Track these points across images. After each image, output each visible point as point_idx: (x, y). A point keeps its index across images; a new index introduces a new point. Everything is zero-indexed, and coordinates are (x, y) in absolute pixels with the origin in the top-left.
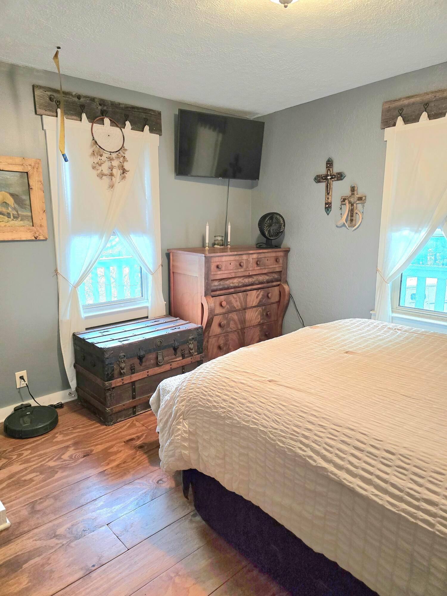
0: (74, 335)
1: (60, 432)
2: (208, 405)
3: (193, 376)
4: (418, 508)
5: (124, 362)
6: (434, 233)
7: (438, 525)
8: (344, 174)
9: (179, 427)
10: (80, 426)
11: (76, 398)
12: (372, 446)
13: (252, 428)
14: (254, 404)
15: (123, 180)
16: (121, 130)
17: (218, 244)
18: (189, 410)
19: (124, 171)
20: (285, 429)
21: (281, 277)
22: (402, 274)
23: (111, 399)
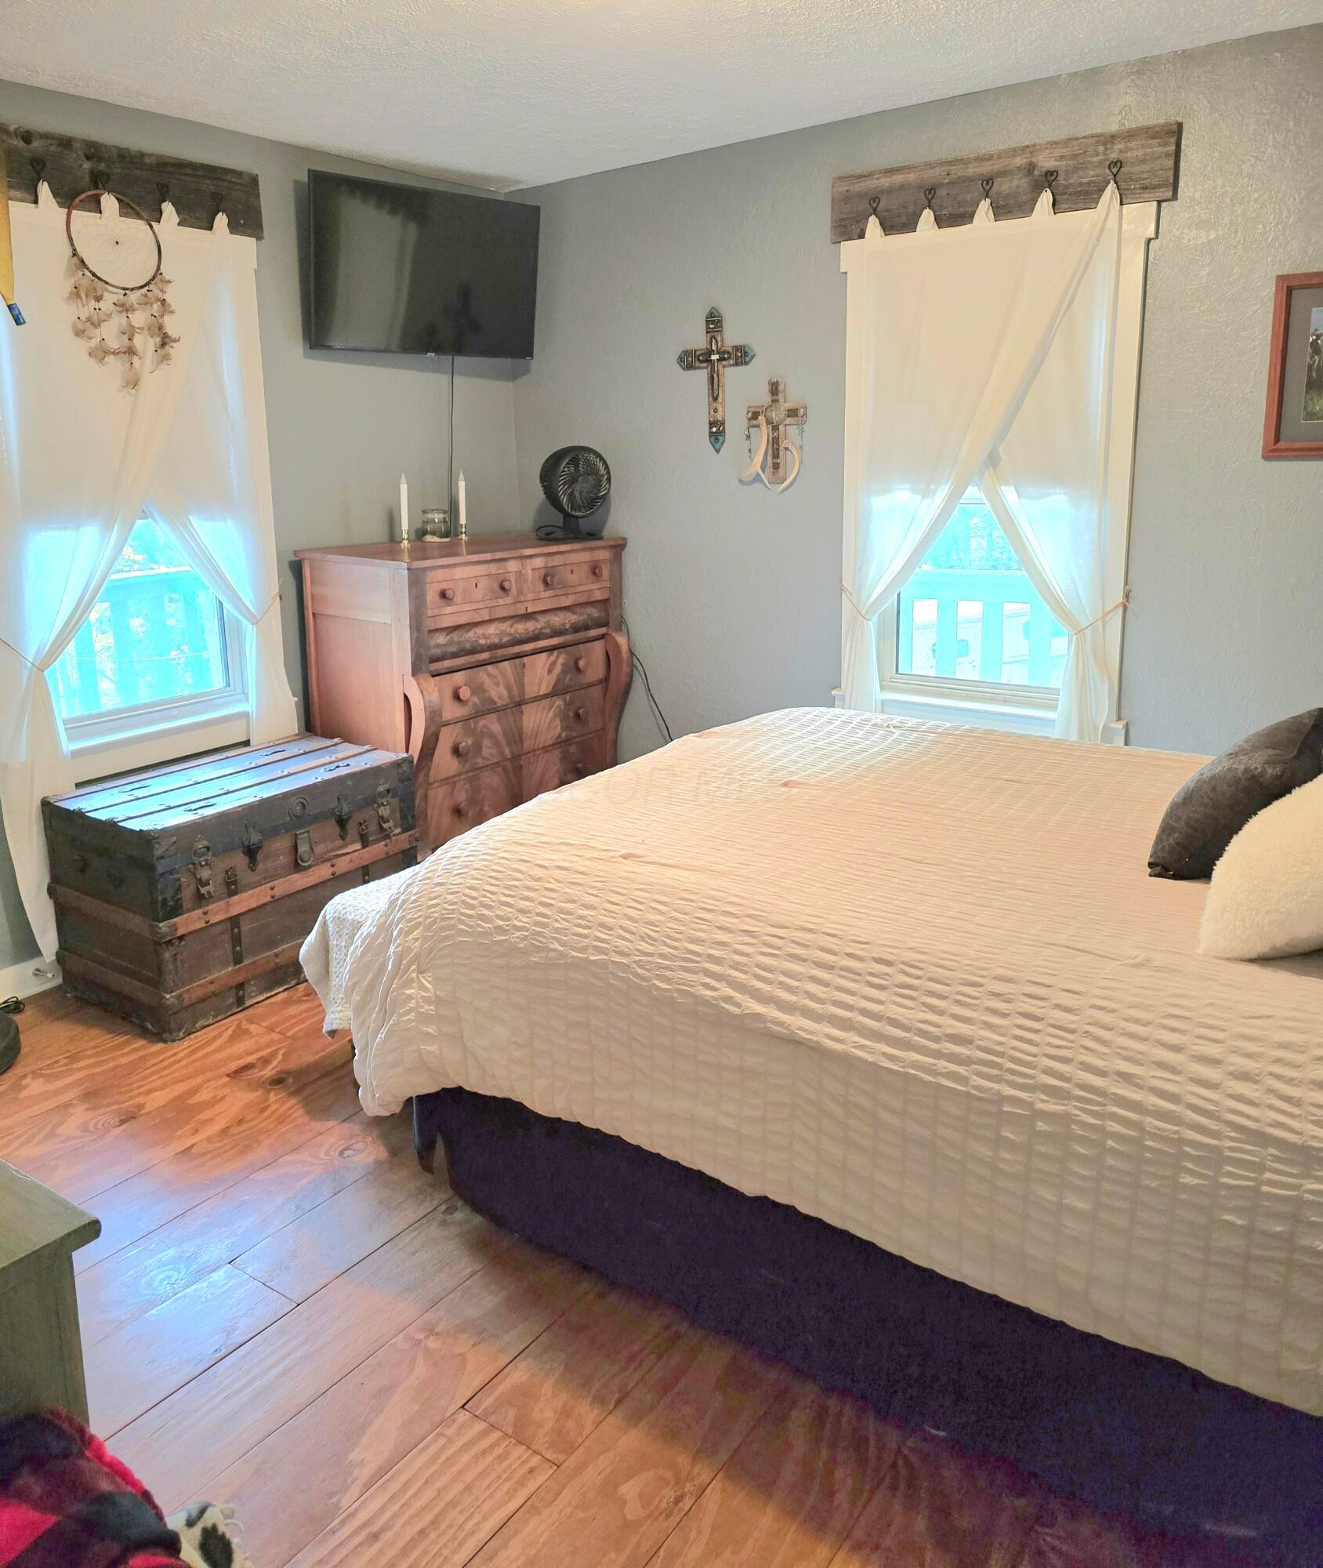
0: (46, 804)
1: (33, 1072)
2: (483, 927)
3: (435, 867)
4: (938, 1055)
5: (207, 864)
6: (964, 497)
7: (974, 1077)
8: (752, 351)
9: (408, 992)
10: (89, 1053)
11: (59, 981)
12: (850, 955)
13: (594, 962)
14: (596, 908)
15: (163, 366)
16: (151, 227)
17: (433, 533)
18: (432, 949)
19: (165, 341)
20: (670, 950)
21: (608, 614)
22: (899, 595)
23: (176, 967)
